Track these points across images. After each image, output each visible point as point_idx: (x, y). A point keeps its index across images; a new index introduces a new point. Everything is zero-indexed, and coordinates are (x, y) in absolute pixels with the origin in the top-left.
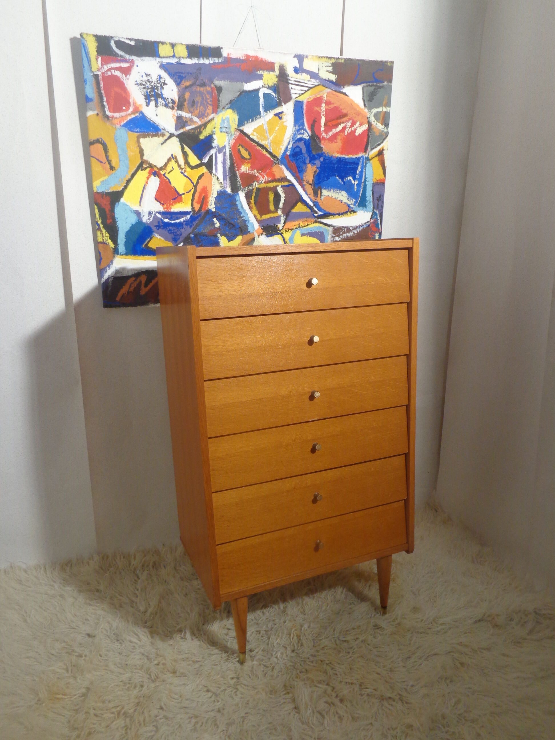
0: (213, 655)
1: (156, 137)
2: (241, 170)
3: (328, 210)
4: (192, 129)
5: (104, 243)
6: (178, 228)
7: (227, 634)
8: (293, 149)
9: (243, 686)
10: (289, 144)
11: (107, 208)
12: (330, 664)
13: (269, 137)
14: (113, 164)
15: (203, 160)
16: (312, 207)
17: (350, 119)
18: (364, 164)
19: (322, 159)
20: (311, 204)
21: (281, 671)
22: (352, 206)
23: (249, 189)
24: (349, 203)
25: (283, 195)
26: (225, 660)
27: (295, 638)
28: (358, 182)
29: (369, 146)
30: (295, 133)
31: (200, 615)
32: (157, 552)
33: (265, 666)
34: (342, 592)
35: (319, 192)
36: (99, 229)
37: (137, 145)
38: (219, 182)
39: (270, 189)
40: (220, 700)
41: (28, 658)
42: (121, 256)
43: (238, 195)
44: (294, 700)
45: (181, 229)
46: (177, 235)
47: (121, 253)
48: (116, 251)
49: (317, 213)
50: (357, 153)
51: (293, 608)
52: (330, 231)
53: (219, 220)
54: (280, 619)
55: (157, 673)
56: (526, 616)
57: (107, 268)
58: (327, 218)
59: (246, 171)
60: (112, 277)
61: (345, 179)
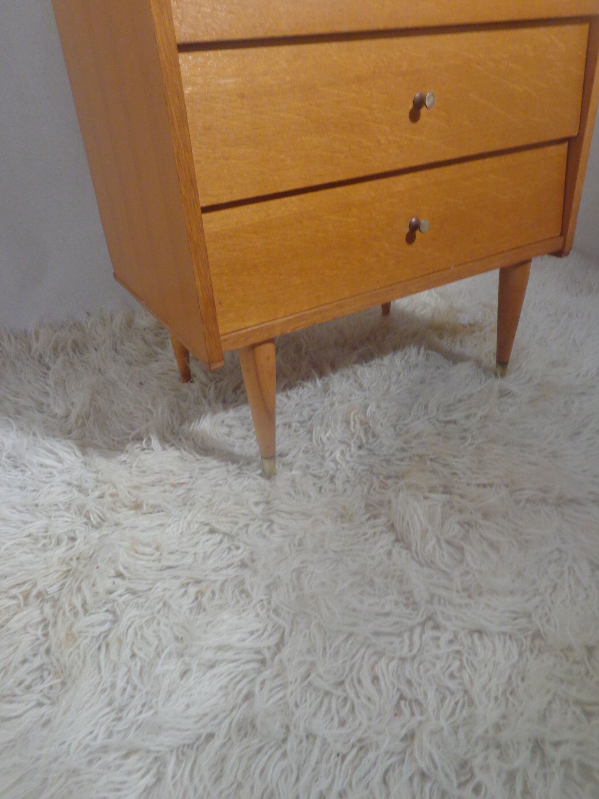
0: (211, 469)
7: (228, 435)
9: (281, 514)
21: (348, 481)
26: (235, 475)
27: (358, 426)
31: (172, 411)
32: (78, 326)
33: (315, 476)
34: (418, 353)
40: (242, 546)
44: (392, 527)
51: (341, 384)
54: (323, 402)
55: (102, 512)
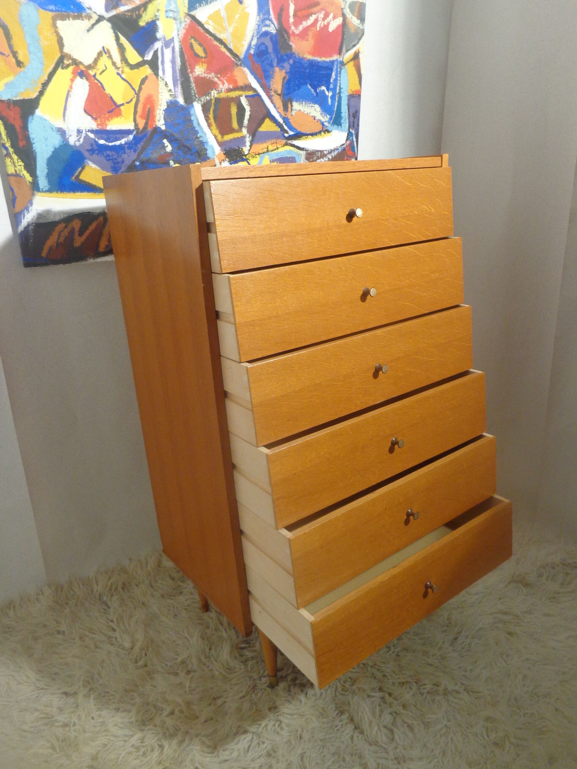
1: (79, 19)
2: (195, 72)
3: (299, 129)
4: (128, 11)
5: (17, 175)
6: (118, 153)
8: (258, 46)
10: (252, 39)
11: (18, 125)
13: (228, 28)
14: (21, 58)
15: (146, 56)
16: (282, 125)
17: (322, 9)
18: (339, 70)
19: (291, 62)
20: (281, 121)
22: (326, 124)
23: (206, 99)
24: (323, 120)
25: (248, 109)
28: (332, 93)
29: (344, 46)
30: (260, 25)
31: (202, 638)
32: (123, 570)
35: (289, 106)
36: (8, 155)
37: (53, 31)
38: (169, 88)
39: (232, 100)
42: (43, 194)
43: (193, 106)
44: (352, 720)
45: (122, 154)
46: (118, 163)
47: (42, 189)
48: (35, 187)
49: (287, 132)
50: (330, 56)
52: (303, 156)
53: (170, 141)
56: (553, 568)
57: (25, 211)
58: (299, 140)
59: (202, 74)
60: (33, 223)
61: (318, 89)
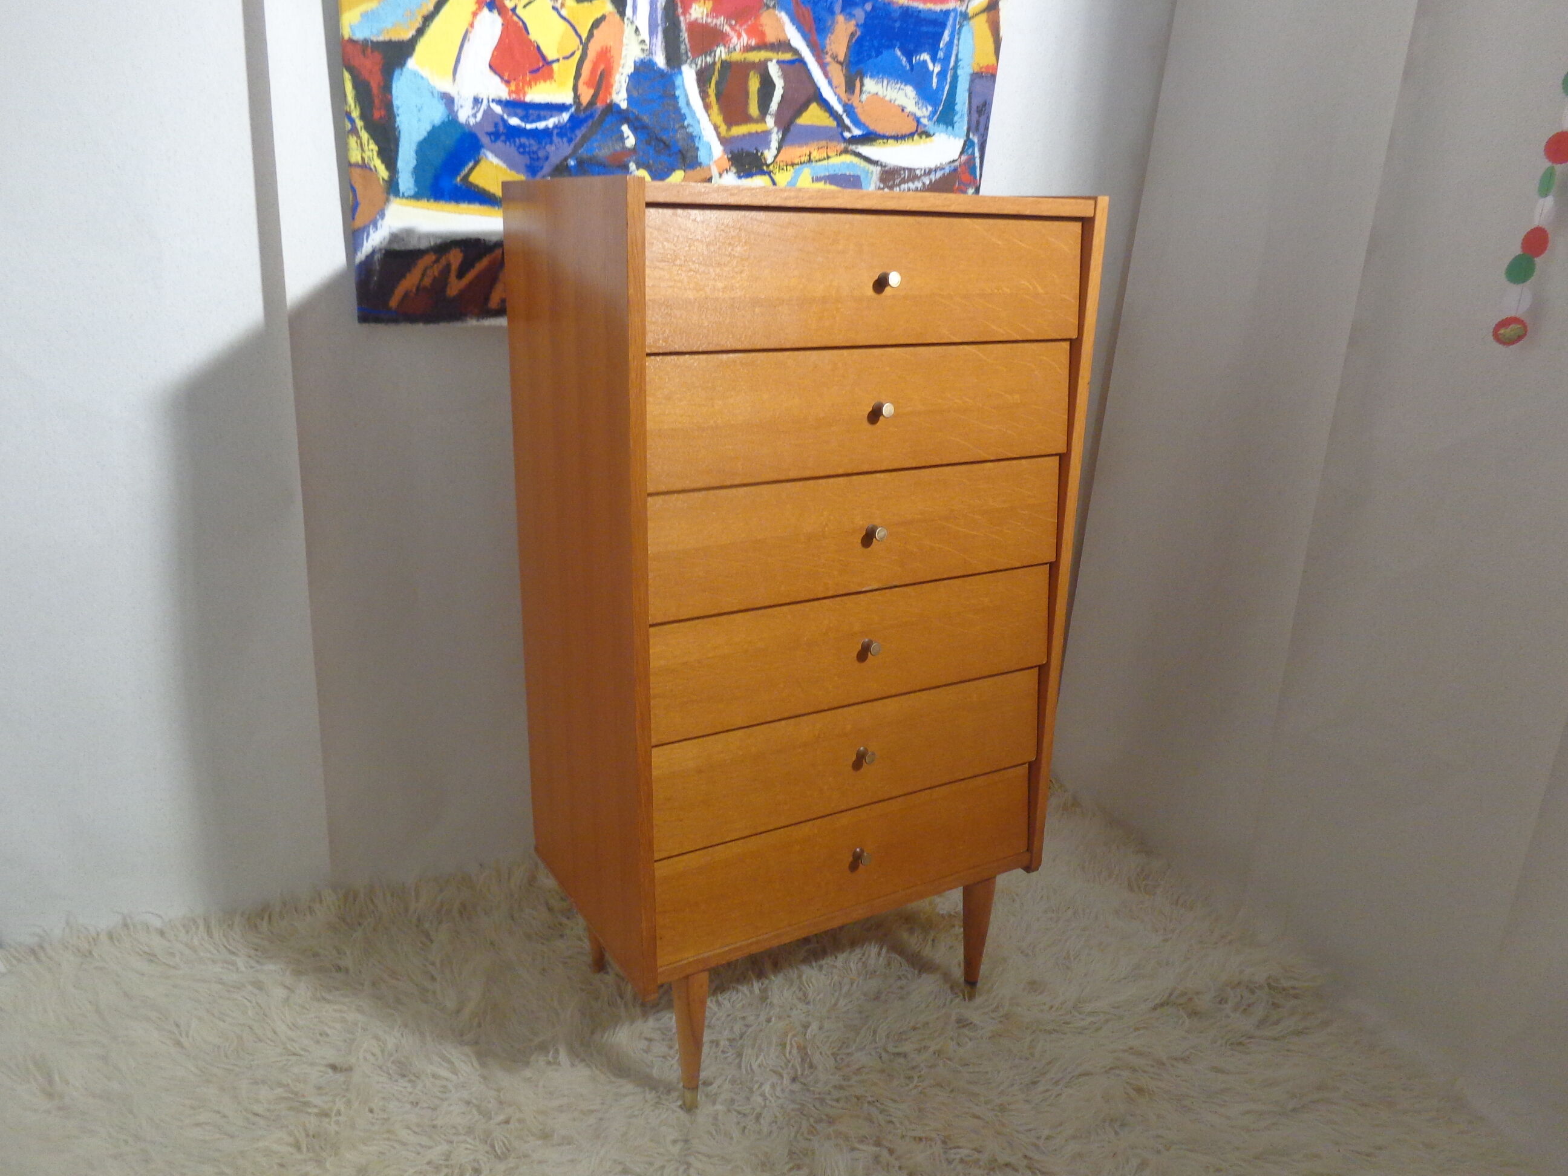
0: (626, 1095)
2: (690, 14)
3: (873, 126)
5: (364, 166)
6: (540, 143)
7: (646, 1051)
9: (700, 1156)
11: (375, 82)
12: (876, 1103)
16: (841, 116)
18: (957, 27)
19: (868, 7)
20: (839, 108)
21: (776, 1122)
22: (924, 121)
23: (706, 63)
24: (919, 114)
25: (779, 83)
26: (652, 1105)
27: (795, 1051)
28: (941, 67)
31: (583, 1013)
32: (467, 881)
33: (739, 1113)
34: (879, 954)
35: (858, 83)
36: (354, 131)
38: (641, 38)
39: (752, 65)
41: (198, 1125)
42: (404, 201)
43: (681, 73)
45: (546, 144)
46: (538, 158)
47: (404, 193)
48: (392, 187)
49: (849, 130)
51: (782, 992)
52: (874, 174)
53: (634, 129)
54: (758, 1016)
55: (509, 1141)
56: (1252, 992)
57: (371, 227)
58: (871, 145)
59: (702, 18)
60: (380, 250)
61: (914, 58)
